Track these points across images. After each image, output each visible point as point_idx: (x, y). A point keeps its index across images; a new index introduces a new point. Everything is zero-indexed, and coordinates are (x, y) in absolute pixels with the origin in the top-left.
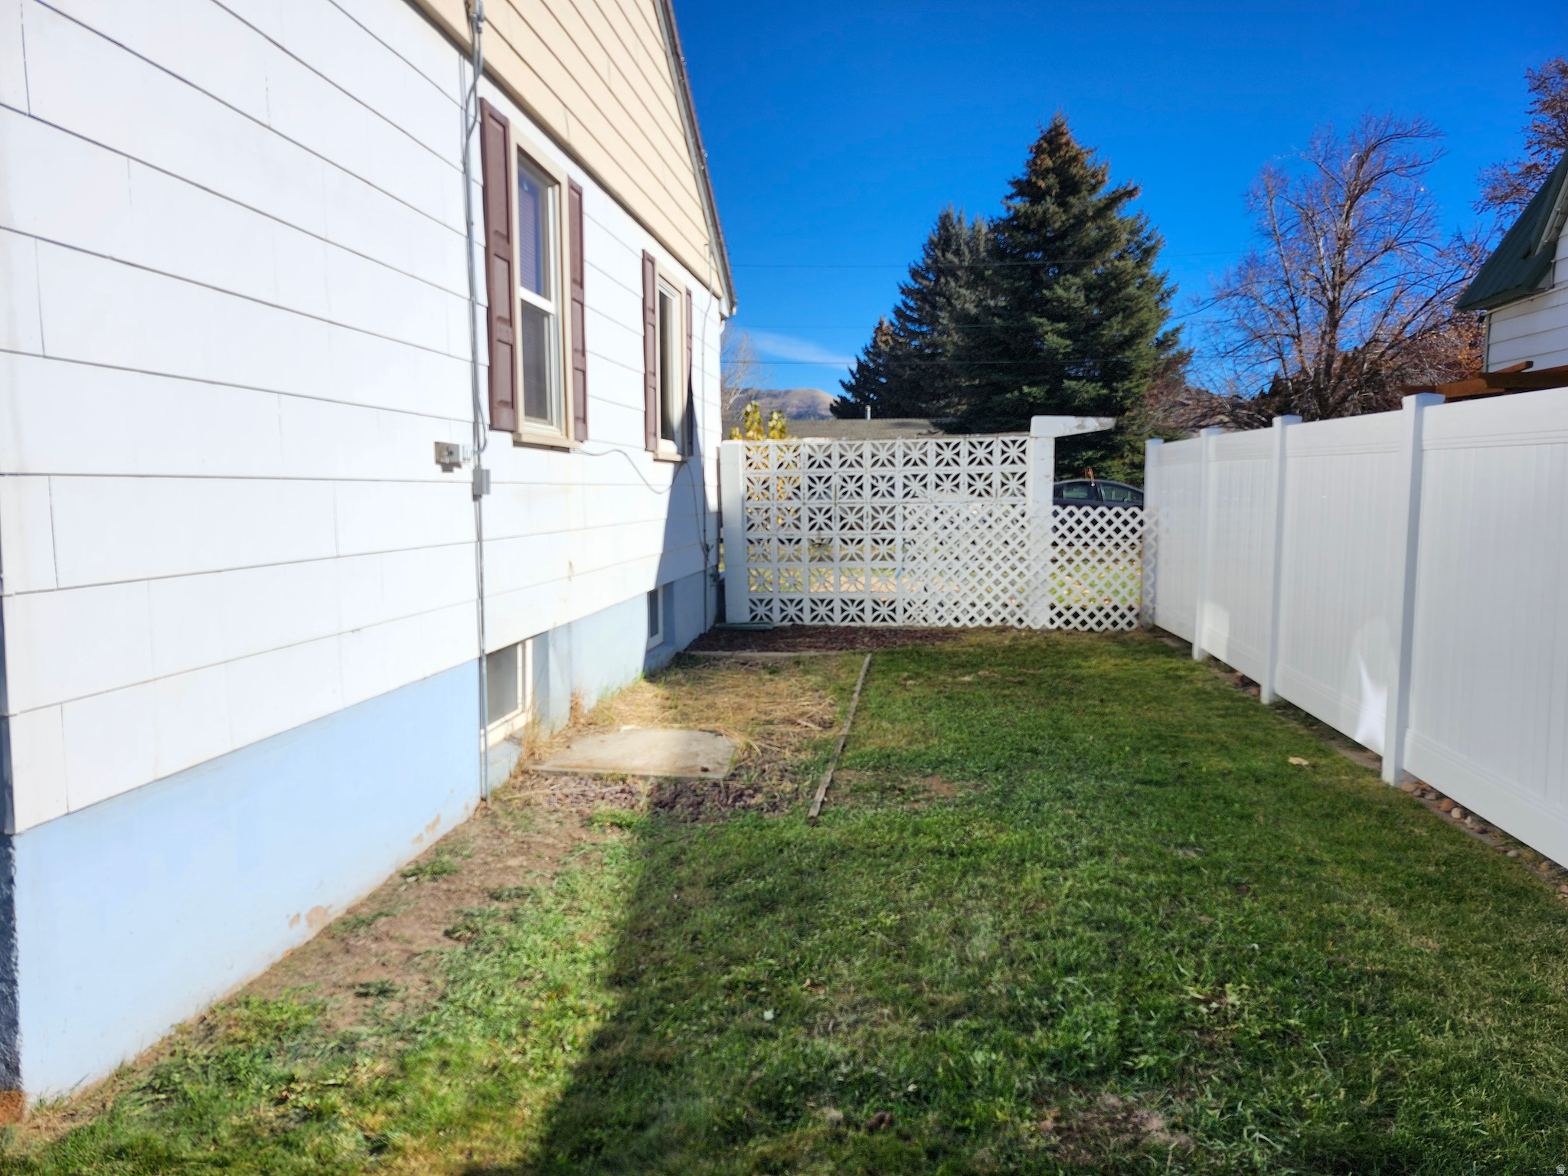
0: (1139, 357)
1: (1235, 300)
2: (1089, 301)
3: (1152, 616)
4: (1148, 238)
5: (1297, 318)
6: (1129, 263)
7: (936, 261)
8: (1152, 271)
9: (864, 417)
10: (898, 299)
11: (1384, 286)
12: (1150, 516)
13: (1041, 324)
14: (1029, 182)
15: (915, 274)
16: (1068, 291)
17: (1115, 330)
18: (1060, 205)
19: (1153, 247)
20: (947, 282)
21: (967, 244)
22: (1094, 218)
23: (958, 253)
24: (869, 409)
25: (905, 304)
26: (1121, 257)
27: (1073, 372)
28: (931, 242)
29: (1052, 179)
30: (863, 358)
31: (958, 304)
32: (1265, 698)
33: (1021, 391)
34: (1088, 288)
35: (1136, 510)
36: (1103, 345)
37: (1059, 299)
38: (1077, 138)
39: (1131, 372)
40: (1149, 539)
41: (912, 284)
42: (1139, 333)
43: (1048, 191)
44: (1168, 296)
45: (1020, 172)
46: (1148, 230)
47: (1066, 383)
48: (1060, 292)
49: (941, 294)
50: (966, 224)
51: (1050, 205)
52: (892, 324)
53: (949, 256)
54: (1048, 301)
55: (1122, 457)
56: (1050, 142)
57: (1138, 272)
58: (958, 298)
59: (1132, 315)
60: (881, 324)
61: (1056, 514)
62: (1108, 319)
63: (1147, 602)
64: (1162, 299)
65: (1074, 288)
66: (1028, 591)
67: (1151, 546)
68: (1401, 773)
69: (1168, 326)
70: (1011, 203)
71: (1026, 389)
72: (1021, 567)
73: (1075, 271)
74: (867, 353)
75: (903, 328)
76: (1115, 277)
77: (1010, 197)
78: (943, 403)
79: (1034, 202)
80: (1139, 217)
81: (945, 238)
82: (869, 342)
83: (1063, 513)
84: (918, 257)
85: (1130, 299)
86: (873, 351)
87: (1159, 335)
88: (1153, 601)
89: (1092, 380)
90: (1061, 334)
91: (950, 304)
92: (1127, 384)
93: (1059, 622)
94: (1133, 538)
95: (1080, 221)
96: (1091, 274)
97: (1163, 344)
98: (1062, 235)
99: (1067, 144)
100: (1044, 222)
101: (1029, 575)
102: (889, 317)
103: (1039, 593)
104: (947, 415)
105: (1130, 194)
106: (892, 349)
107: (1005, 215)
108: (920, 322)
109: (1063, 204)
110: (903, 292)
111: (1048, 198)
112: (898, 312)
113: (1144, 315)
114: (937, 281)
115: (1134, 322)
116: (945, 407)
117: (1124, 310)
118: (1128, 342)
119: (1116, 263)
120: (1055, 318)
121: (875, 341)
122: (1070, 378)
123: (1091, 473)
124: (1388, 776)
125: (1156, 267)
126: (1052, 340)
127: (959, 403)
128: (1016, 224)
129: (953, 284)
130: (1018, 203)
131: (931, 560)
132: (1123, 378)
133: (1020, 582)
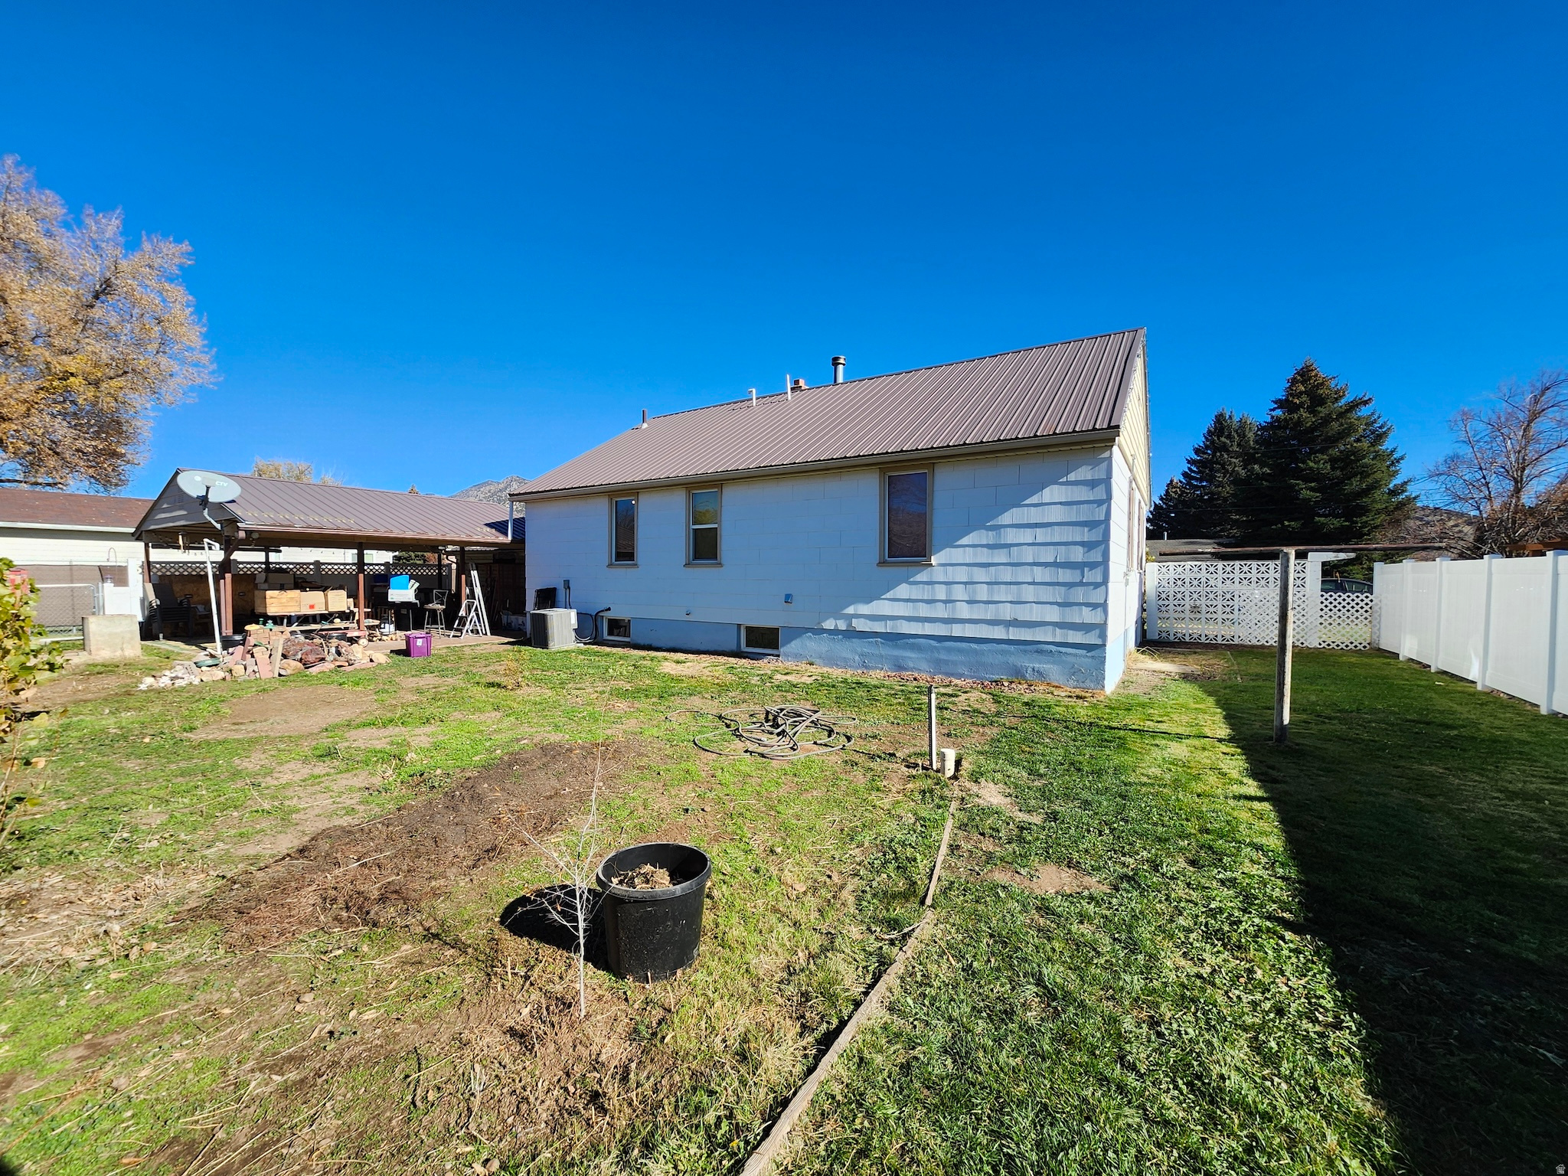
0: (1374, 501)
1: (1442, 478)
2: (1333, 468)
3: (1378, 644)
4: (1380, 428)
5: (1489, 488)
6: (1365, 444)
7: (1213, 442)
8: (1383, 448)
9: (1163, 538)
10: (1185, 467)
11: (1559, 467)
12: (1376, 598)
13: (1298, 484)
14: (1287, 400)
15: (1197, 451)
16: (1320, 463)
17: (1355, 484)
18: (1310, 413)
19: (1385, 433)
20: (1222, 455)
21: (1236, 431)
22: (1337, 419)
23: (1229, 437)
24: (1166, 534)
25: (1189, 469)
26: (1358, 440)
27: (1321, 512)
28: (1209, 431)
29: (1304, 398)
30: (1158, 502)
31: (1230, 468)
32: (1433, 670)
33: (1283, 524)
34: (1333, 460)
35: (1368, 594)
36: (1345, 495)
37: (1311, 469)
38: (1323, 371)
39: (1369, 511)
40: (1376, 608)
41: (1195, 457)
42: (1375, 486)
43: (1301, 405)
44: (1398, 462)
45: (1281, 395)
46: (1380, 422)
47: (1317, 519)
48: (1311, 464)
49: (1217, 463)
50: (1236, 419)
51: (1304, 413)
52: (1181, 482)
53: (1223, 439)
54: (1303, 470)
55: (1361, 564)
56: (1302, 376)
57: (1372, 449)
58: (1230, 464)
59: (1368, 476)
60: (1172, 481)
61: (1322, 596)
62: (1349, 479)
63: (1375, 637)
64: (1393, 464)
65: (1322, 462)
66: (1306, 630)
67: (1377, 612)
68: (1484, 686)
69: (1397, 481)
70: (1274, 413)
71: (1286, 523)
72: (1303, 619)
73: (1323, 451)
74: (1161, 499)
75: (1189, 483)
76: (1354, 454)
77: (1274, 410)
78: (1218, 529)
79: (1291, 412)
80: (1373, 414)
81: (1220, 426)
82: (1163, 493)
83: (1327, 596)
84: (1200, 441)
85: (1366, 466)
86: (1167, 496)
87: (1391, 486)
88: (1379, 637)
89: (1336, 516)
90: (1312, 489)
91: (1224, 468)
92: (1364, 519)
93: (1323, 645)
94: (1367, 608)
95: (1327, 420)
96: (1334, 452)
97: (1393, 493)
98: (1312, 429)
99: (1316, 375)
100: (1299, 423)
101: (1307, 623)
102: (1178, 478)
103: (1313, 631)
104: (1221, 537)
105: (1366, 403)
106: (1180, 496)
107: (1269, 420)
108: (1201, 480)
109: (1312, 410)
110: (1189, 462)
111: (1302, 410)
112: (1185, 475)
113: (1378, 475)
114: (1214, 455)
115: (1370, 480)
116: (1221, 531)
117: (1361, 473)
118: (1366, 492)
119: (1355, 445)
120: (1306, 480)
121: (1167, 491)
122: (1320, 516)
123: (1338, 574)
124: (1479, 687)
125: (1387, 445)
126: (1306, 493)
127: (1231, 529)
128: (1275, 425)
129: (1226, 456)
130: (1279, 413)
131: (1253, 615)
132: (1361, 516)
133: (1302, 626)
